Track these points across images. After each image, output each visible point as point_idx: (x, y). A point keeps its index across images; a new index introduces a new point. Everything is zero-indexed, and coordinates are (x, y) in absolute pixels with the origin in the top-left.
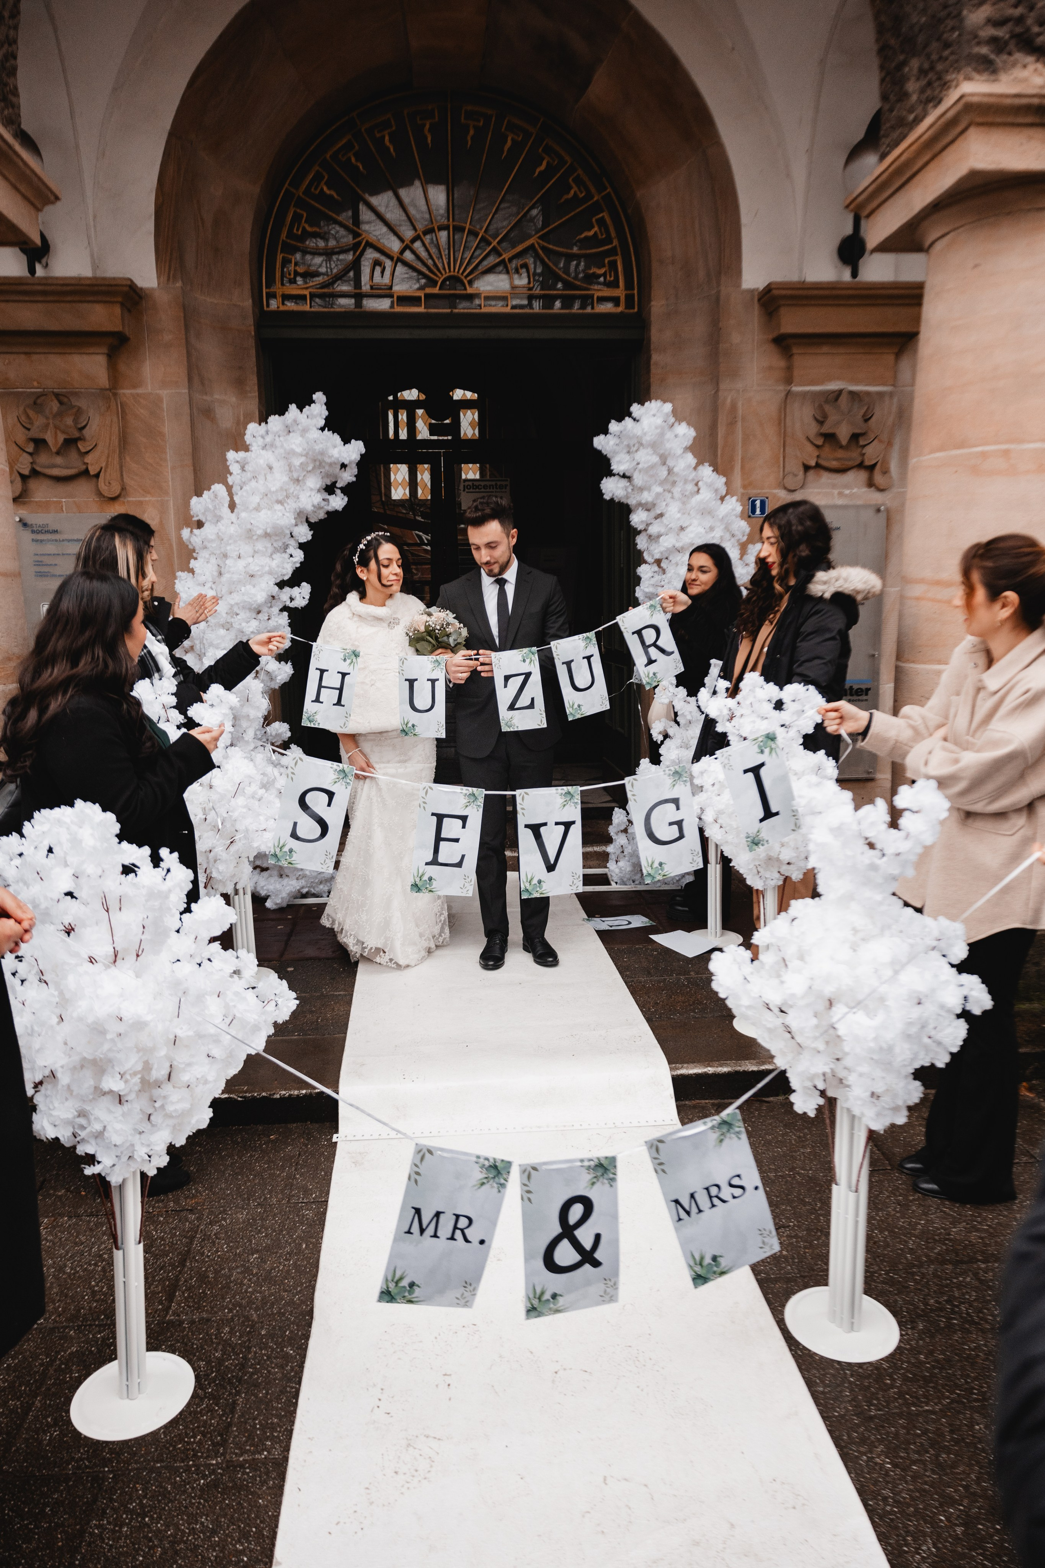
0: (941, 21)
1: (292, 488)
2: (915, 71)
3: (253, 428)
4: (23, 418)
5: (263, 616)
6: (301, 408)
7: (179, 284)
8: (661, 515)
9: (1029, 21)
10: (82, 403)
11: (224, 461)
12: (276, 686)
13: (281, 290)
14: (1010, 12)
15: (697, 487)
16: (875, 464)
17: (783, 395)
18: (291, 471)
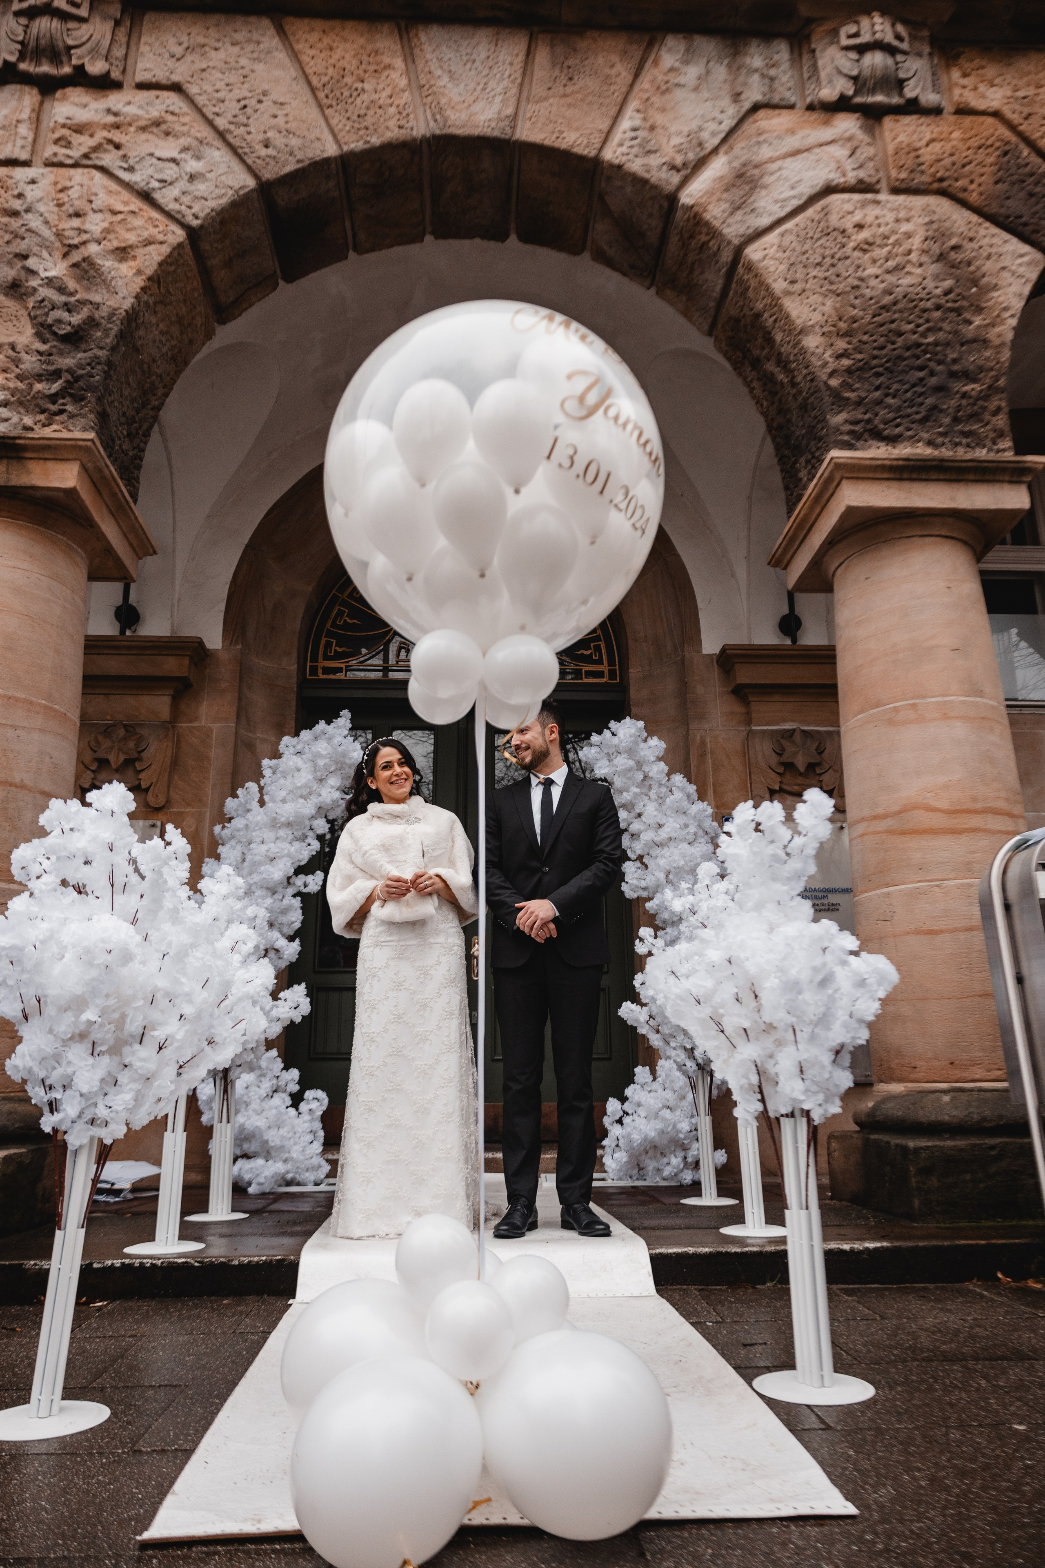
0: (814, 427)
1: (315, 786)
2: (803, 464)
3: (286, 740)
4: (93, 743)
5: (278, 896)
6: (329, 723)
7: (239, 647)
8: (640, 815)
9: (876, 422)
10: (145, 732)
11: (259, 766)
12: (283, 964)
13: (322, 663)
14: (861, 416)
15: (671, 791)
16: (833, 789)
17: (745, 733)
18: (315, 771)
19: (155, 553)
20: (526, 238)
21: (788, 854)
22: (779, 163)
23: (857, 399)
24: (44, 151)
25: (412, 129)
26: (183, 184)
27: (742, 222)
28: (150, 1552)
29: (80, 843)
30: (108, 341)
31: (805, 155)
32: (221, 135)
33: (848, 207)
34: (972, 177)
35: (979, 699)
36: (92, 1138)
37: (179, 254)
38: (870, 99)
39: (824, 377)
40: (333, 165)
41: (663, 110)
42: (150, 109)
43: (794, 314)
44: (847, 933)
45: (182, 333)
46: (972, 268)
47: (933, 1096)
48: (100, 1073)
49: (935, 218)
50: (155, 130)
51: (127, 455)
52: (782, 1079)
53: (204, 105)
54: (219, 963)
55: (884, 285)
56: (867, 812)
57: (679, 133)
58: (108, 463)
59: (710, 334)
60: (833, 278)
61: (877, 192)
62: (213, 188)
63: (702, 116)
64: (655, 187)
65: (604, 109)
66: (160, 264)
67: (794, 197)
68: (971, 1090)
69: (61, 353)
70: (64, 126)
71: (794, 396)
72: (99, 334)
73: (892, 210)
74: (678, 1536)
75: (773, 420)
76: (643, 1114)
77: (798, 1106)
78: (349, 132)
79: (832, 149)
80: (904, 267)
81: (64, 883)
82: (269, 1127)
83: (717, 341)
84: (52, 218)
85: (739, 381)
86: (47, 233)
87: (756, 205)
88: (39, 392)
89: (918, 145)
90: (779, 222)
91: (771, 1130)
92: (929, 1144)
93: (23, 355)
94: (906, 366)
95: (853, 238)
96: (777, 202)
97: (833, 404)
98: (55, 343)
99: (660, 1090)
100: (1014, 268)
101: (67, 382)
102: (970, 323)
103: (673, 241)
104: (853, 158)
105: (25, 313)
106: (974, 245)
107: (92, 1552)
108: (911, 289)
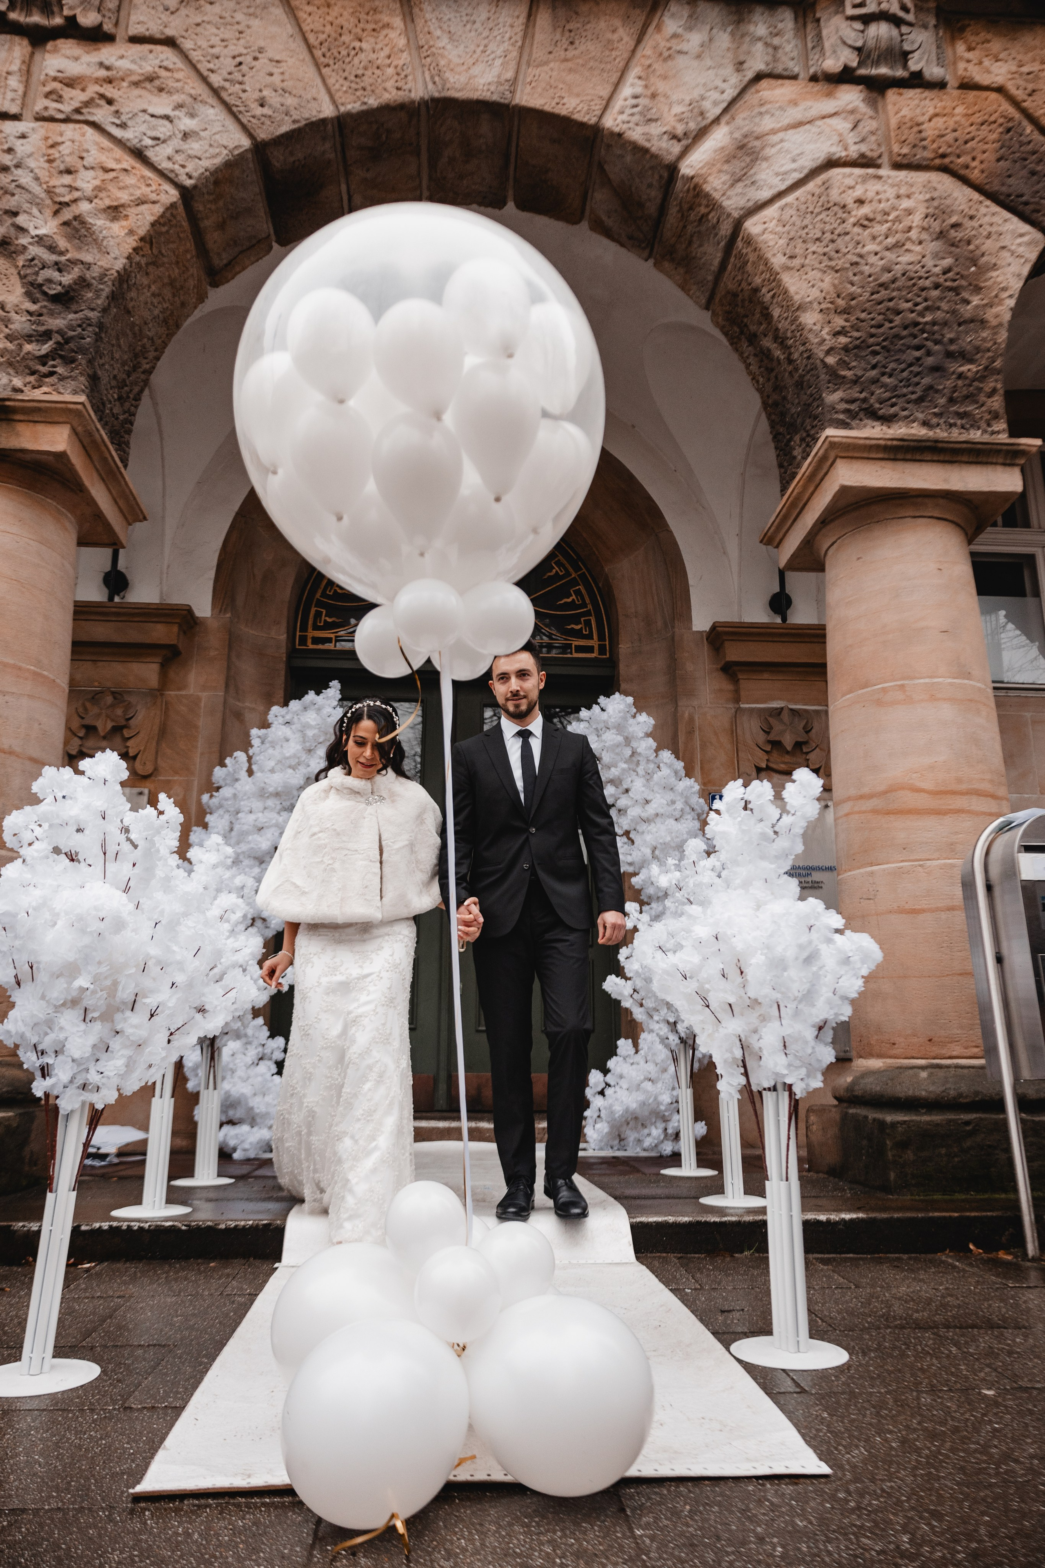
0: (809, 405)
1: (304, 757)
2: (798, 442)
3: (275, 709)
4: (81, 710)
6: (318, 693)
7: (228, 615)
8: (627, 791)
9: (872, 401)
10: (133, 699)
11: (248, 735)
12: (270, 933)
13: (311, 633)
14: (857, 395)
15: (659, 767)
16: (819, 768)
17: (733, 710)
18: (304, 742)
19: (145, 519)
20: (522, 206)
21: (776, 833)
22: (781, 135)
23: (854, 378)
24: (34, 103)
25: (410, 91)
26: (176, 143)
27: (743, 194)
28: (143, 1505)
29: (72, 811)
30: (99, 302)
31: (807, 127)
32: (216, 92)
33: (849, 182)
34: (974, 154)
35: (966, 681)
36: (83, 1103)
37: (172, 214)
38: (874, 72)
39: (821, 355)
40: (330, 125)
41: (665, 77)
42: (144, 64)
43: (792, 289)
44: (832, 912)
45: (174, 295)
46: (971, 247)
47: (911, 1072)
48: (92, 1039)
49: (936, 194)
50: (148, 85)
51: (117, 419)
52: (765, 1054)
53: (199, 61)
54: (211, 932)
55: (883, 262)
56: (853, 792)
57: (680, 102)
58: (99, 426)
59: (707, 308)
60: (833, 254)
61: (878, 166)
62: (207, 147)
63: (704, 85)
64: (655, 156)
65: (605, 75)
66: (153, 225)
67: (795, 170)
68: (948, 1067)
69: (51, 314)
70: (55, 79)
71: (790, 372)
72: (90, 295)
73: (893, 186)
74: (656, 1493)
75: (768, 397)
76: (625, 1086)
77: (780, 1080)
78: (346, 92)
79: (834, 122)
80: (903, 245)
81: (57, 850)
82: (255, 1095)
83: (714, 314)
84: (43, 175)
85: (735, 356)
86: (37, 189)
87: (757, 177)
88: (28, 353)
89: (921, 119)
90: (780, 195)
91: (753, 1103)
92: (906, 1118)
93: (13, 315)
94: (903, 345)
95: (853, 213)
96: (777, 174)
97: (829, 382)
98: (45, 303)
99: (642, 1062)
100: (1013, 247)
101: (58, 343)
102: (968, 302)
103: (673, 211)
104: (856, 131)
105: (15, 272)
106: (974, 223)
107: (85, 1504)
108: (911, 267)
